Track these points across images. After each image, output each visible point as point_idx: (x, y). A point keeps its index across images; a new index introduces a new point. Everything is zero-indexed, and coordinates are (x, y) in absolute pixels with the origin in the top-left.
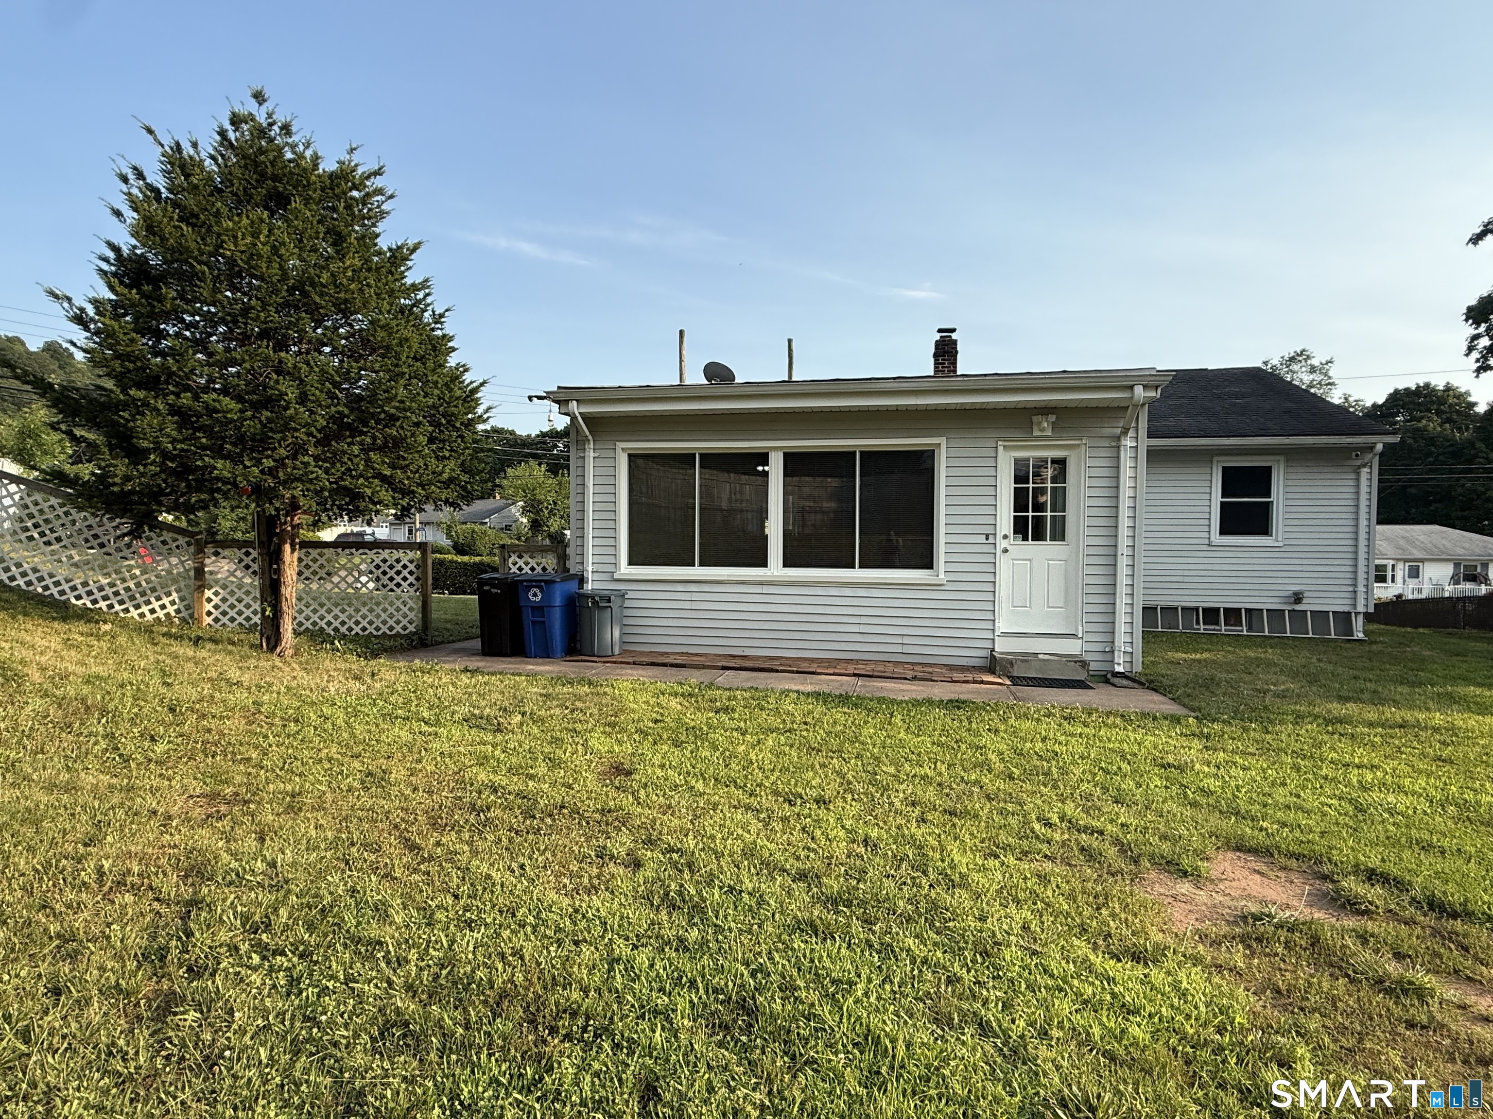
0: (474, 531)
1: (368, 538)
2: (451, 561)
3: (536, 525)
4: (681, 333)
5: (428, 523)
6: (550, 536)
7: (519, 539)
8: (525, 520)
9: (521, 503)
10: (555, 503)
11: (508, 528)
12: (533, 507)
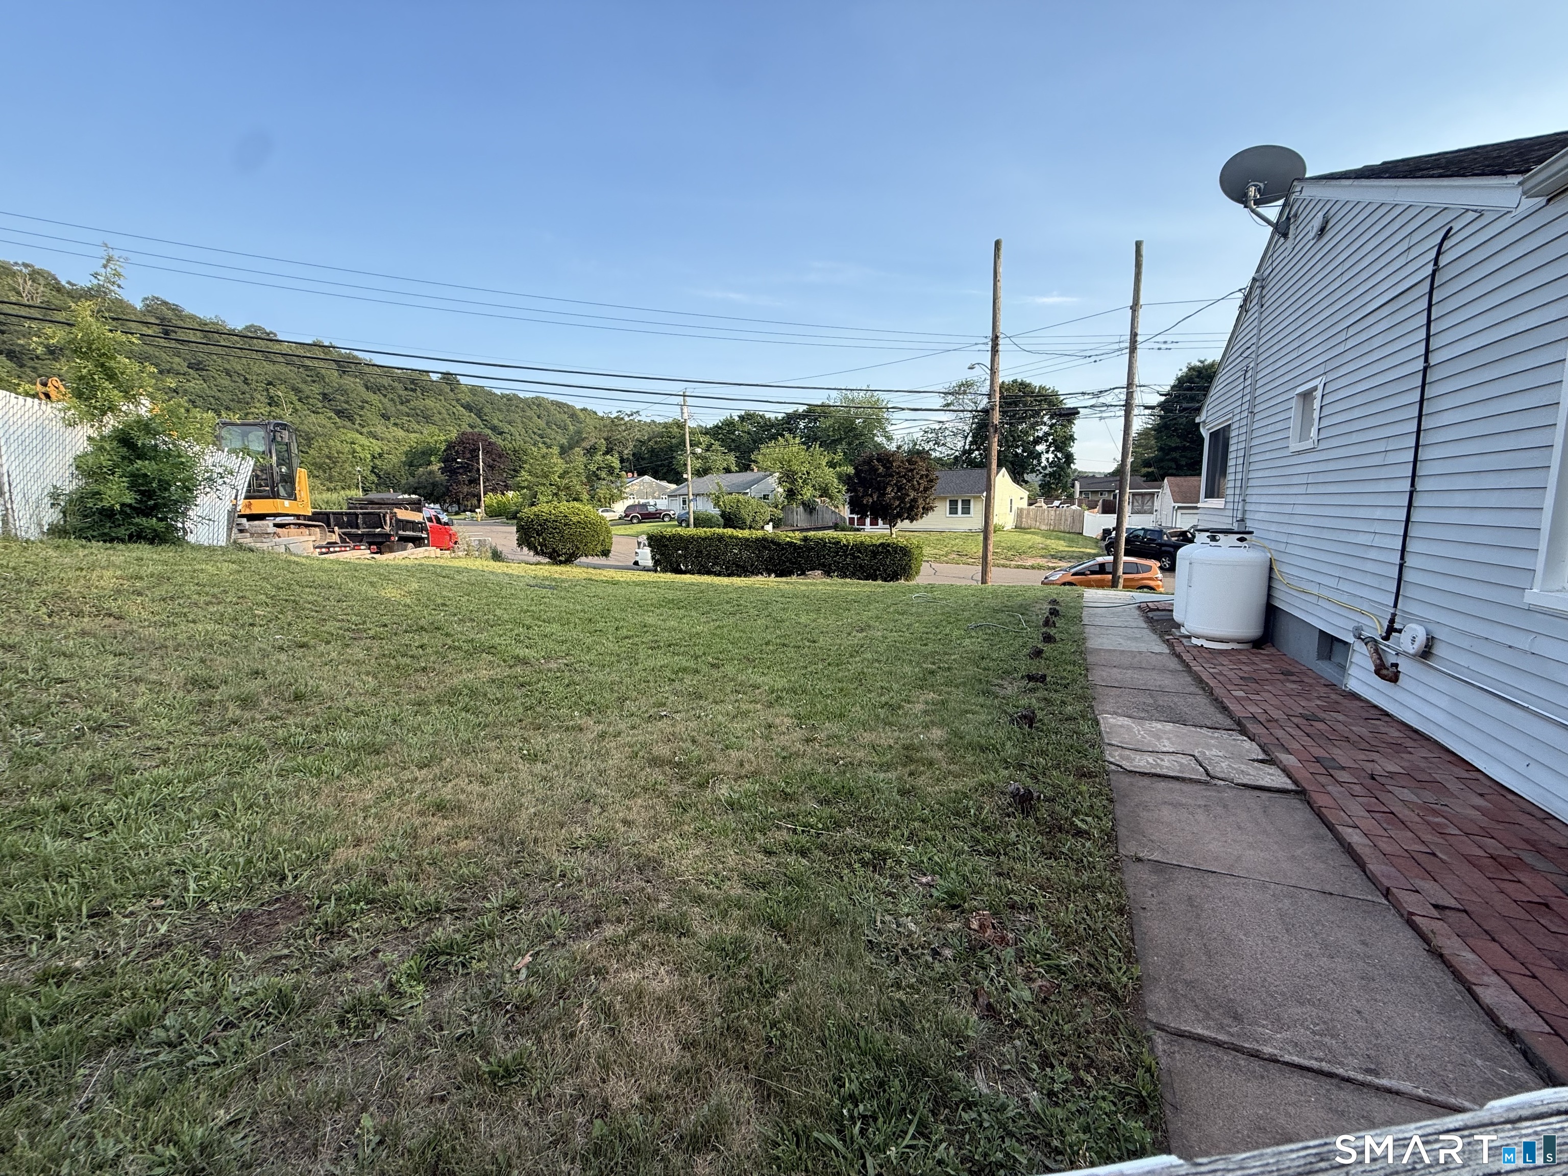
0: (738, 501)
1: (651, 509)
2: (731, 537)
3: (791, 494)
4: (998, 244)
5: (698, 495)
6: (803, 504)
7: (776, 507)
8: (781, 490)
9: (777, 474)
10: (808, 473)
11: (765, 497)
12: (789, 477)
